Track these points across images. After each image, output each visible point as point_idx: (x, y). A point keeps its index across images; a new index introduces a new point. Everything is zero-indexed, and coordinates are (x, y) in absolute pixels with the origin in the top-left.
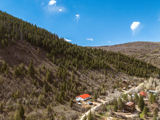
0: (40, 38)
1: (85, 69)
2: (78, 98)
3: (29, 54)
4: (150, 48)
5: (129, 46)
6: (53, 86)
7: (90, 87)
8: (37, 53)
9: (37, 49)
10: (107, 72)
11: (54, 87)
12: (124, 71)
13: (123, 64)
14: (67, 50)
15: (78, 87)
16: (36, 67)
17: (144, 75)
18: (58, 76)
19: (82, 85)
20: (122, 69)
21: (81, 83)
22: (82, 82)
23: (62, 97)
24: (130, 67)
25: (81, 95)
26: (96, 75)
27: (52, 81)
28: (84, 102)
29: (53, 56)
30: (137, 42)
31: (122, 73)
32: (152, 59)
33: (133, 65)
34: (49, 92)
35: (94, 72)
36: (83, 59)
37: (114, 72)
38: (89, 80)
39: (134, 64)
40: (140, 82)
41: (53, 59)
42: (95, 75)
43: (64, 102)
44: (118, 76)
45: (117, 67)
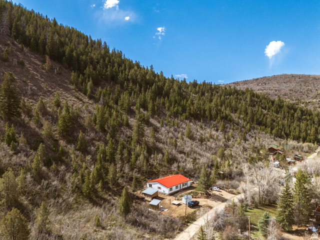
0: (60, 41)
1: (172, 116)
2: (151, 186)
3: (18, 70)
4: (310, 88)
5: (263, 84)
6: (76, 150)
7: (188, 157)
8: (43, 69)
9: (44, 62)
10: (227, 128)
11: (78, 153)
12: (264, 127)
13: (260, 112)
14: (127, 73)
15: (152, 156)
16: (35, 100)
17: (312, 137)
18: (96, 127)
19: (164, 151)
20: (260, 123)
21: (161, 145)
22: (163, 143)
23: (98, 183)
24: (275, 119)
25: (161, 178)
26: (201, 132)
27: (74, 137)
28: (171, 197)
29: (89, 81)
30: (282, 75)
31: (259, 133)
32: (316, 108)
33: (282, 117)
34: (54, 166)
35: (195, 124)
36: (167, 95)
37: (243, 129)
38: (183, 140)
39: (284, 113)
40: (307, 152)
41: (88, 88)
42: (198, 131)
43: (106, 196)
44: (253, 137)
45: (248, 120)
